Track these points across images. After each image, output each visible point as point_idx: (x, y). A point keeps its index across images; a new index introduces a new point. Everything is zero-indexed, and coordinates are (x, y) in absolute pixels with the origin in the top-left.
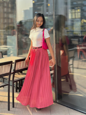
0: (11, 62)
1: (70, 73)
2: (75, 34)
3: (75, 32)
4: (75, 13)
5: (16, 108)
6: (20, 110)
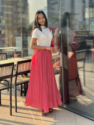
0: (12, 64)
3: (91, 33)
4: (93, 11)
5: (19, 112)
6: (23, 115)
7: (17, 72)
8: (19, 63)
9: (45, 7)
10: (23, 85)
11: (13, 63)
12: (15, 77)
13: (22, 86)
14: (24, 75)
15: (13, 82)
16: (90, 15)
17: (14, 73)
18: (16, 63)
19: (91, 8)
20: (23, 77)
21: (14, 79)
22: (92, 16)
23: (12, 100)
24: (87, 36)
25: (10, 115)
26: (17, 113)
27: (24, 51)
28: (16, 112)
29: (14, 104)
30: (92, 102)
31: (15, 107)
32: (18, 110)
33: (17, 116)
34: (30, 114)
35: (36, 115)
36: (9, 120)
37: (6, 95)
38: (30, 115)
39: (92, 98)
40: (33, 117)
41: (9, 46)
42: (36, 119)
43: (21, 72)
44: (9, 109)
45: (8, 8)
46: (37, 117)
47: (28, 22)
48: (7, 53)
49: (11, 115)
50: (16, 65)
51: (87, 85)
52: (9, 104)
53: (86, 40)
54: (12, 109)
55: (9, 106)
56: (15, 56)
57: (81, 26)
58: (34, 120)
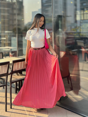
0: (8, 63)
2: (83, 35)
3: (82, 34)
4: (84, 14)
5: (13, 109)
6: (17, 111)
7: (12, 71)
8: (14, 62)
9: (39, 9)
10: (18, 83)
12: (10, 75)
13: (16, 84)
14: (19, 73)
15: (9, 80)
16: (81, 17)
17: (10, 72)
19: (82, 11)
20: (18, 75)
21: (9, 77)
22: (82, 18)
23: (7, 97)
24: (78, 37)
25: (5, 112)
26: (12, 110)
27: (19, 51)
28: (11, 108)
29: (9, 101)
30: (82, 99)
31: (10, 104)
32: (13, 107)
33: (12, 112)
34: (24, 110)
35: (30, 111)
37: (1, 93)
39: (82, 95)
41: (5, 46)
42: (29, 115)
43: (17, 70)
44: (4, 105)
45: (4, 10)
46: (31, 113)
48: (3, 52)
50: (11, 64)
52: (5, 101)
53: (77, 41)
54: (7, 105)
55: (4, 103)
56: (11, 55)
57: (73, 27)
58: (28, 116)
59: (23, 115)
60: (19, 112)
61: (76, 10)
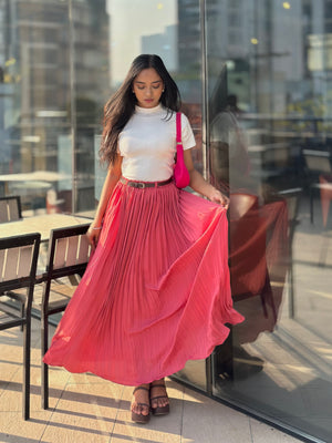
0: (33, 239)
1: (272, 284)
5: (54, 410)
6: (68, 420)
7: (51, 267)
9: (168, 28)
11: (38, 236)
12: (43, 284)
14: (77, 276)
15: (38, 302)
17: (42, 269)
18: (46, 235)
20: (74, 283)
21: (39, 290)
23: (32, 363)
24: (310, 135)
25: (23, 421)
26: (49, 413)
28: (46, 406)
29: (36, 380)
30: (315, 375)
31: (43, 390)
32: (52, 402)
33: (48, 423)
34: (94, 417)
35: (115, 421)
36: (19, 435)
37: (12, 347)
38: (92, 421)
39: (315, 362)
40: (104, 426)
42: (112, 435)
44: (21, 395)
46: (118, 429)
47: (108, 80)
48: (23, 194)
49: (27, 417)
50: (47, 241)
51: (299, 313)
52: (20, 379)
53: (306, 152)
54: (31, 395)
55: (20, 385)
56: (52, 207)
57: (297, 96)
58: (107, 438)
59: (89, 434)
60: (73, 424)
61: (308, 31)
